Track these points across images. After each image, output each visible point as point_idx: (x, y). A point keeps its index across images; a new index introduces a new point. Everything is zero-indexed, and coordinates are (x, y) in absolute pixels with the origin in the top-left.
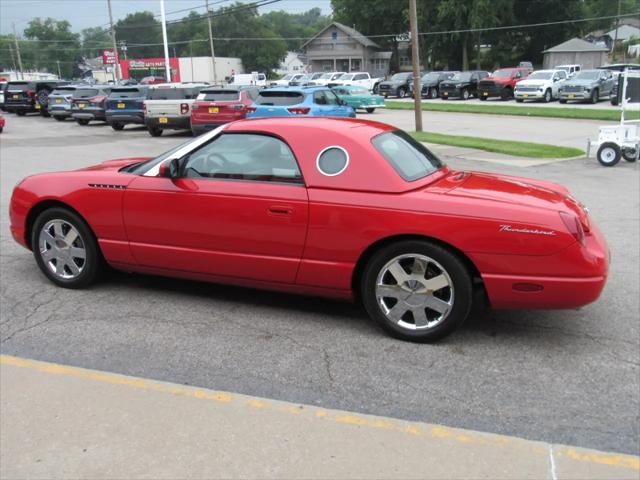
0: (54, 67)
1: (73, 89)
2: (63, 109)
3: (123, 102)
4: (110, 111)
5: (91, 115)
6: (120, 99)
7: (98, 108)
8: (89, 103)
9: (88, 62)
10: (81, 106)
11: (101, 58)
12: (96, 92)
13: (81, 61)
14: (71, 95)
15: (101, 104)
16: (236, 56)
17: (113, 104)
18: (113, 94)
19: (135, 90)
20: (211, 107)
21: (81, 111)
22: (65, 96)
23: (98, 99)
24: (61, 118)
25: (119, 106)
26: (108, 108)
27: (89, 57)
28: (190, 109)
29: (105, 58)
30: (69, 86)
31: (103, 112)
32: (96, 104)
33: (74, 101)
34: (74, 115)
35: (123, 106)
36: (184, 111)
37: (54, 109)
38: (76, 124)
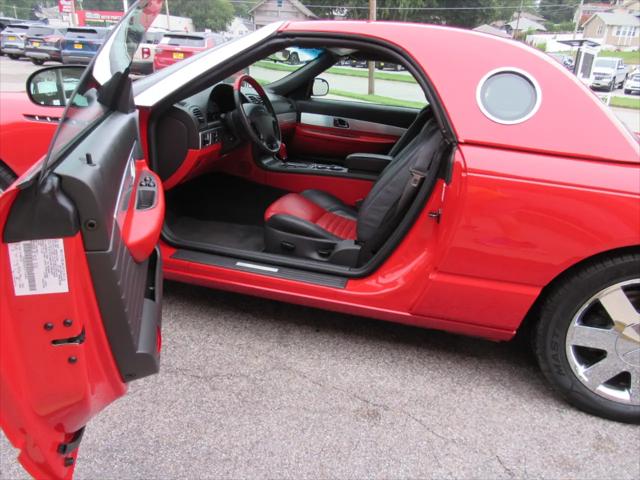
0: (10, 12)
1: (27, 28)
2: (16, 47)
3: (80, 43)
4: (66, 51)
5: (46, 55)
6: (77, 40)
7: (54, 49)
8: (44, 42)
9: (44, 10)
10: (36, 45)
11: (57, 7)
12: (52, 31)
13: (37, 9)
14: (24, 34)
15: (57, 44)
16: (187, 16)
17: (69, 44)
18: (69, 33)
19: (93, 31)
20: (176, 52)
21: (35, 50)
22: (19, 34)
23: (54, 39)
24: (14, 57)
25: (76, 47)
26: (64, 48)
27: (45, 6)
28: (153, 53)
29: (61, 7)
30: (23, 24)
31: (59, 52)
32: (51, 44)
33: (28, 39)
34: (28, 54)
35: (80, 47)
36: (146, 56)
37: (7, 47)
38: (31, 63)
